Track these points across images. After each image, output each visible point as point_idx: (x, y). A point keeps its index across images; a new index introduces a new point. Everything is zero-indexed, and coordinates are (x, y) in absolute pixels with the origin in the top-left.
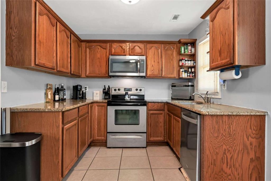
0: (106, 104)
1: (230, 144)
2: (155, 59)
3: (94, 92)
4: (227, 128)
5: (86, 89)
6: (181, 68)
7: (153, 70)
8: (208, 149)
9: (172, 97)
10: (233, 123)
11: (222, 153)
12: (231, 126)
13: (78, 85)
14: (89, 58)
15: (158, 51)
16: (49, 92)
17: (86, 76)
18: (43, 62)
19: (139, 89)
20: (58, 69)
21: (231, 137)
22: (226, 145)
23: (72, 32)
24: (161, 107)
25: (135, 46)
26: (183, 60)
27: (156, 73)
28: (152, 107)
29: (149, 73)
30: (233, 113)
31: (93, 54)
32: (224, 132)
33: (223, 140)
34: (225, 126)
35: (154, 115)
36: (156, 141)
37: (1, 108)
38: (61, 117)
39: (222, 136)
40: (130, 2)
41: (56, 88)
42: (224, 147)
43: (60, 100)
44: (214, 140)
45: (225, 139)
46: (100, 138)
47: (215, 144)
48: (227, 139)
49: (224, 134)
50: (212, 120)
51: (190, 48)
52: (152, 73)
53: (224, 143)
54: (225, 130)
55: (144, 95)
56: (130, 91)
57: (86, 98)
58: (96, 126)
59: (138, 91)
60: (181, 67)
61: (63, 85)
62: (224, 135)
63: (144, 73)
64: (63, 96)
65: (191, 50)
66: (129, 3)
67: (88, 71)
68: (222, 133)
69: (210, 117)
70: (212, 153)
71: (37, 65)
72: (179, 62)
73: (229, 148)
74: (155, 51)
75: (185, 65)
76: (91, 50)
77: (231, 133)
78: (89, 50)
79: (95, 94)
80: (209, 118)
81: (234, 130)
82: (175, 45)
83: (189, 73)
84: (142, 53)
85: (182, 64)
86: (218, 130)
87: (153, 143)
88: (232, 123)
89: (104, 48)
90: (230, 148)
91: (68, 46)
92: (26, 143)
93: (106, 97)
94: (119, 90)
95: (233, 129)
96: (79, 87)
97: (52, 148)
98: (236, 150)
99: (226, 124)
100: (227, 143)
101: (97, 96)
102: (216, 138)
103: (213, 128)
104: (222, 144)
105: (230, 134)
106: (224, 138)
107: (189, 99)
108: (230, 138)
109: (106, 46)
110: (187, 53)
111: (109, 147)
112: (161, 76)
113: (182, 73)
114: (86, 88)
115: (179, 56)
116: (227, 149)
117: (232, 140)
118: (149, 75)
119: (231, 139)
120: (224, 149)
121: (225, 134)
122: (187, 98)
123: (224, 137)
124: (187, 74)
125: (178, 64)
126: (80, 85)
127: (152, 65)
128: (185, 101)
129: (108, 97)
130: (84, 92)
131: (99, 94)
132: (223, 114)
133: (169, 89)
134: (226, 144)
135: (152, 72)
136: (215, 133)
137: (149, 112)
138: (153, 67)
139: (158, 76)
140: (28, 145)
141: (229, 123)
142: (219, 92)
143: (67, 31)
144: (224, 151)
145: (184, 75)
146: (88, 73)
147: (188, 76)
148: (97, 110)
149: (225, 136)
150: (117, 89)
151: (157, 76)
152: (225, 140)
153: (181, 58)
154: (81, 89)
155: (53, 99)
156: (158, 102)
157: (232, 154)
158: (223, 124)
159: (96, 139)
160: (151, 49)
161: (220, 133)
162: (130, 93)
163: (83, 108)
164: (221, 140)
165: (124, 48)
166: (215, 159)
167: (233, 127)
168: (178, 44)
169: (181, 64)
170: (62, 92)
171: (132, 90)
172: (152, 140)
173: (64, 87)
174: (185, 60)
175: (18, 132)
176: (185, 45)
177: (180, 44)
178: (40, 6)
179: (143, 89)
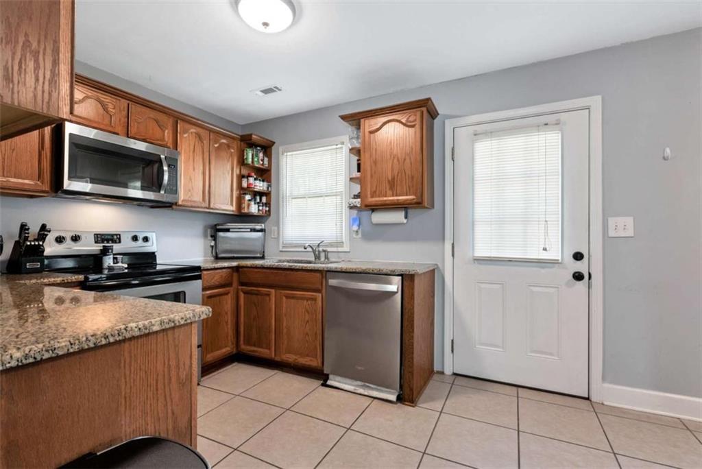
2: (195, 165)
6: (245, 194)
7: (191, 189)
19: (141, 236)
24: (226, 278)
26: (249, 176)
27: (198, 197)
28: (209, 281)
40: (266, 24)
51: (261, 155)
52: (189, 197)
56: (117, 242)
59: (140, 242)
60: (248, 190)
63: (176, 193)
65: (263, 160)
66: (262, 29)
72: (241, 181)
74: (197, 143)
75: (254, 188)
82: (236, 142)
83: (261, 205)
84: (165, 140)
85: (249, 184)
94: (74, 238)
110: (256, 165)
112: (208, 206)
113: (249, 204)
115: (241, 167)
118: (184, 200)
124: (258, 207)
125: (239, 185)
127: (188, 178)
135: (190, 192)
139: (202, 205)
142: (344, 241)
147: (259, 210)
150: (68, 237)
151: (200, 206)
162: (117, 248)
165: (113, 111)
168: (239, 142)
169: (245, 185)
171: (120, 239)
172: (211, 359)
174: (253, 177)
176: (255, 147)
177: (242, 143)
179: (152, 236)
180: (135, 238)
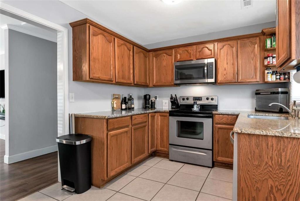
0: (168, 115)
1: (281, 180)
2: (228, 61)
3: (163, 101)
4: (275, 155)
5: (156, 99)
6: (267, 69)
7: (226, 74)
8: (244, 180)
9: (256, 108)
10: (287, 150)
11: (267, 191)
12: (283, 154)
13: (146, 95)
14: (156, 67)
15: (232, 50)
16: (115, 101)
17: (153, 85)
18: (98, 76)
19: (210, 98)
20: (117, 81)
21: (282, 170)
22: (273, 181)
23: (134, 44)
24: (231, 120)
25: (204, 48)
26: (268, 57)
27: (230, 77)
28: (219, 120)
29: (220, 78)
30: (283, 134)
31: (159, 63)
32: (271, 161)
33: (268, 172)
34: (272, 152)
35: (222, 130)
36: (227, 163)
37: (69, 114)
38: (105, 124)
39: (267, 166)
41: (123, 98)
42: (270, 182)
43: (127, 109)
44: (254, 170)
45: (271, 171)
46: (163, 149)
47: (253, 175)
48: (274, 172)
49: (270, 163)
50: (249, 140)
52: (225, 78)
53: (270, 177)
54: (271, 158)
55: (217, 105)
56: (200, 100)
57: (155, 107)
58: (159, 136)
59: (210, 100)
60: (267, 67)
61: (131, 95)
62: (269, 165)
63: (213, 78)
64: (131, 106)
67: (155, 80)
68: (266, 162)
69: (247, 137)
70: (249, 186)
71: (92, 79)
72: (264, 61)
73: (280, 185)
74: (229, 50)
75: (272, 64)
76: (157, 59)
77: (283, 164)
78: (156, 59)
79: (164, 103)
80: (245, 138)
81: (288, 161)
82: (258, 38)
83: (279, 74)
84: (211, 55)
85: (268, 62)
86: (259, 156)
87: (224, 165)
88: (284, 149)
89: (170, 55)
90: (282, 186)
91: (129, 58)
92: (76, 142)
93: (173, 107)
94: (187, 99)
95: (285, 158)
96: (148, 97)
97: (100, 150)
98: (292, 191)
99: (273, 149)
100: (275, 177)
101: (166, 105)
102: (257, 168)
103: (251, 153)
104: (267, 177)
105: (280, 165)
106: (269, 170)
107: (278, 111)
108: (280, 171)
109: (172, 53)
111: (171, 159)
112: (237, 81)
113: (267, 76)
114: (156, 97)
115: (263, 52)
116: (275, 187)
117: (284, 174)
118: (221, 80)
119: (282, 173)
120: (270, 186)
121: (273, 164)
122: (276, 111)
123: (269, 167)
124: (276, 77)
125: (261, 64)
126: (148, 95)
127: (224, 69)
128: (267, 114)
129: (175, 107)
130: (153, 101)
131: (168, 103)
132: (264, 134)
133: (253, 97)
134: (273, 179)
135: (225, 76)
136: (254, 160)
137: (216, 125)
138: (226, 70)
139: (233, 81)
140: (78, 144)
141: (279, 148)
143: (128, 44)
144: (270, 189)
145: (271, 78)
146: (155, 82)
147: (276, 79)
148: (160, 120)
149: (271, 167)
150: (186, 98)
151: (231, 82)
152: (271, 173)
153: (266, 54)
154: (149, 98)
155: (120, 108)
156: (228, 114)
157: (284, 196)
158: (268, 148)
159: (159, 150)
160: (223, 49)
161: (263, 161)
162: (199, 102)
163: (138, 117)
164: (265, 171)
165: (191, 52)
166: (254, 196)
167: (286, 155)
168: (263, 36)
169: (266, 63)
170: (130, 101)
172: (221, 160)
173: (132, 97)
174: (272, 56)
175: (80, 133)
176: (272, 36)
177: (265, 37)
178: (93, 28)
179: (215, 98)
180: (207, 99)
